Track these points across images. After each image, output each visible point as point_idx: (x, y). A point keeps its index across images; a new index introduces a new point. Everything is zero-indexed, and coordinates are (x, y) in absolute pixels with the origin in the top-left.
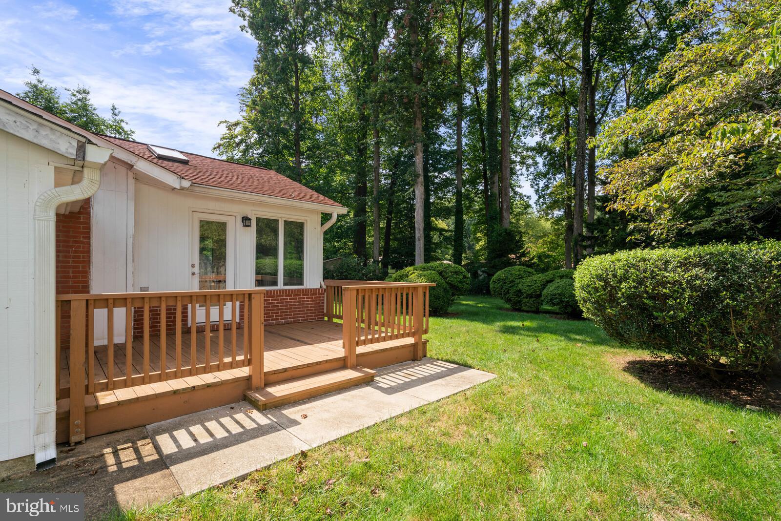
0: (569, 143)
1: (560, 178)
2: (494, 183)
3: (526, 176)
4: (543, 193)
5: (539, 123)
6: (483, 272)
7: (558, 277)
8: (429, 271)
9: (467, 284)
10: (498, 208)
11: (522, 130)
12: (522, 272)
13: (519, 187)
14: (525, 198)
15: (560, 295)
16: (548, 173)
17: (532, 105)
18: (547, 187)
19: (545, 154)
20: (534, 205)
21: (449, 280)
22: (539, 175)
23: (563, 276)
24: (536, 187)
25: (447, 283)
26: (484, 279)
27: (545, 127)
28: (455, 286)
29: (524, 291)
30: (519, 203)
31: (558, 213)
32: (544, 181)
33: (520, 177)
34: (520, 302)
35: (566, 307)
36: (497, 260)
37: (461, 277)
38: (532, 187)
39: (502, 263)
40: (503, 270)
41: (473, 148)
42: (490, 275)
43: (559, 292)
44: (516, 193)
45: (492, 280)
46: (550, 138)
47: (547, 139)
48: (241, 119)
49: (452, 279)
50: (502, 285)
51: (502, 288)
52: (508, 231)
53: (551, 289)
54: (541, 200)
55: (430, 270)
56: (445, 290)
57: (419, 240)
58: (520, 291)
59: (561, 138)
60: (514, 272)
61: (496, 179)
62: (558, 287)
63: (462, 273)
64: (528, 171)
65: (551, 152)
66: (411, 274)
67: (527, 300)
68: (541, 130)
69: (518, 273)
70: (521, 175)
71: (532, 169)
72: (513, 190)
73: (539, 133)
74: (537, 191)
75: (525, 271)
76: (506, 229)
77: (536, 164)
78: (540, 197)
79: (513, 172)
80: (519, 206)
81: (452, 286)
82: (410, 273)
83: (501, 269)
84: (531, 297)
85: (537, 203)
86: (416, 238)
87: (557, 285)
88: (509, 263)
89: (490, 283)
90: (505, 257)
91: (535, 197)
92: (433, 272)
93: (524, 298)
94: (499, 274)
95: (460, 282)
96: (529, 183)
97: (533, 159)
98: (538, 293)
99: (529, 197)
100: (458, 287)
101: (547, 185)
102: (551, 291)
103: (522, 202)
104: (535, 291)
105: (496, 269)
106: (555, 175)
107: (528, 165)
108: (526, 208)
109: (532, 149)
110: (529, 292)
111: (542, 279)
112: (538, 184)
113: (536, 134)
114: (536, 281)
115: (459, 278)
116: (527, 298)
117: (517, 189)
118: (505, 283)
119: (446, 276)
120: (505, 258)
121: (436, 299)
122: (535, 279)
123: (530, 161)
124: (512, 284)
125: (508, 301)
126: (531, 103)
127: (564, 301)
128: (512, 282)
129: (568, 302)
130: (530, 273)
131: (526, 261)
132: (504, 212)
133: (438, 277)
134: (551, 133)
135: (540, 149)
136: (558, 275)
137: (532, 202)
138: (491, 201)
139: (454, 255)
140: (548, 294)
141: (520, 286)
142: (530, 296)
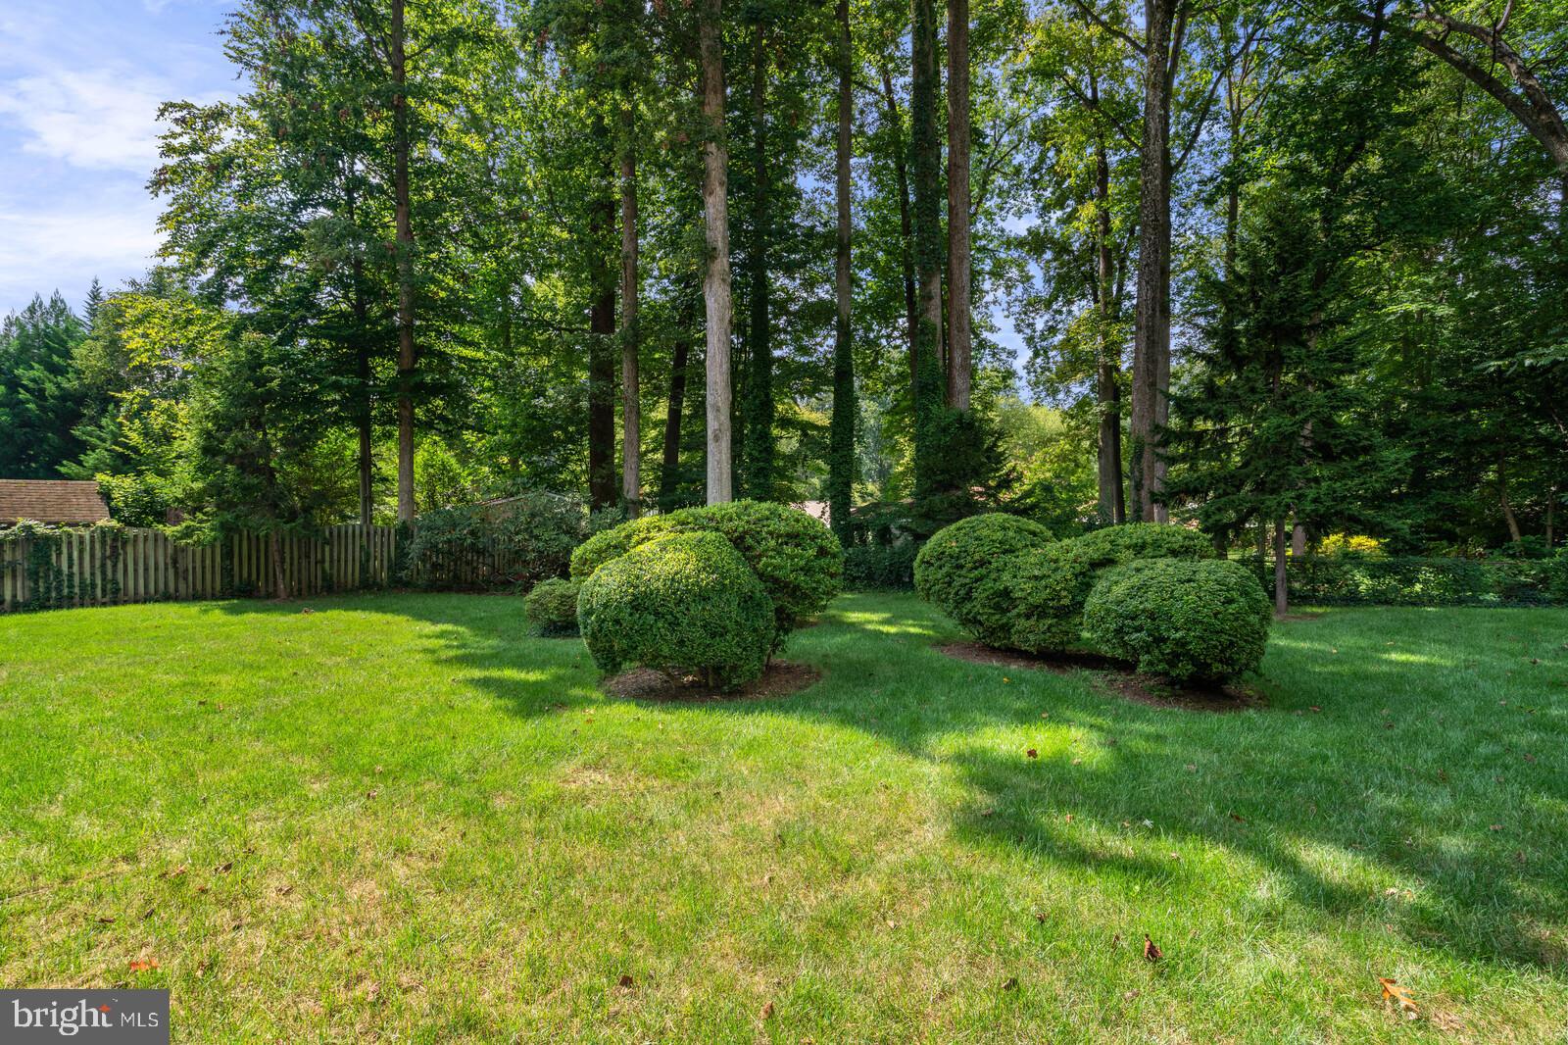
0: (1105, 219)
1: (1082, 308)
2: (930, 298)
3: (1005, 306)
4: (1044, 344)
5: (1035, 183)
6: (903, 528)
7: (1128, 547)
8: (699, 534)
9: (832, 576)
10: (941, 363)
11: (997, 200)
12: (1011, 534)
13: (992, 329)
14: (1004, 356)
15: (1152, 616)
16: (1054, 298)
17: (1020, 141)
18: (1052, 330)
19: (1048, 255)
20: (1022, 373)
21: (767, 565)
22: (1032, 305)
23: (1143, 546)
24: (1028, 331)
25: (761, 576)
26: (903, 551)
27: (1047, 194)
28: (787, 585)
29: (1019, 594)
30: (989, 367)
31: (1079, 388)
32: (1046, 317)
33: (991, 307)
34: (1006, 628)
35: (1173, 659)
36: (937, 499)
37: (812, 552)
38: (1020, 331)
39: (951, 505)
40: (953, 527)
41: (882, 225)
42: (921, 538)
43: (1149, 606)
44: (983, 344)
45: (919, 557)
46: (1058, 220)
47: (1053, 222)
48: (234, 101)
49: (777, 561)
50: (949, 575)
51: (949, 584)
52: (966, 419)
53: (1119, 591)
54: (1039, 360)
55: (704, 528)
56: (748, 601)
57: (717, 439)
58: (1006, 593)
59: (1089, 210)
60: (985, 532)
61: (936, 287)
62: (1143, 587)
63: (814, 538)
64: (1009, 294)
65: (1062, 248)
66: (640, 542)
67: (1028, 623)
68: (1038, 200)
69: (999, 535)
70: (994, 302)
71: (1018, 292)
72: (977, 336)
73: (1033, 208)
74: (1030, 341)
75: (1019, 530)
76: (961, 415)
77: (1027, 279)
78: (1036, 355)
79: (975, 291)
80: (989, 373)
81: (776, 585)
82: (635, 538)
83: (949, 522)
84: (1042, 615)
85: (1029, 367)
86: (709, 432)
87: (1135, 580)
88: (971, 508)
89: (915, 564)
90: (958, 488)
91: (1025, 354)
92: (710, 535)
93: (1019, 615)
94: (942, 538)
95: (807, 570)
96: (1012, 321)
97: (1021, 267)
98: (1066, 602)
99: (1012, 354)
100: (797, 587)
101: (1051, 327)
102: (1119, 603)
103: (996, 364)
104: (1057, 596)
105: (934, 520)
106: (1070, 302)
107: (1010, 279)
108: (1004, 379)
109: (1021, 243)
110: (1036, 599)
111: (1078, 556)
112: (1033, 325)
113: (1028, 211)
114: (1056, 561)
115: (801, 557)
116: (1028, 617)
117: (985, 335)
118: (960, 567)
119: (759, 550)
120: (959, 493)
121: (713, 635)
122: (1053, 554)
123: (1014, 273)
124: (983, 571)
125: (970, 621)
126: (1015, 138)
127: (1164, 640)
128: (982, 563)
129: (1182, 643)
130: (1034, 534)
131: (1012, 501)
132: (956, 373)
133: (727, 556)
134: (1062, 208)
135: (1036, 243)
136: (1128, 541)
137: (1019, 364)
138: (922, 344)
139: (832, 484)
140: (1108, 611)
141: (1006, 576)
142: (1037, 611)
